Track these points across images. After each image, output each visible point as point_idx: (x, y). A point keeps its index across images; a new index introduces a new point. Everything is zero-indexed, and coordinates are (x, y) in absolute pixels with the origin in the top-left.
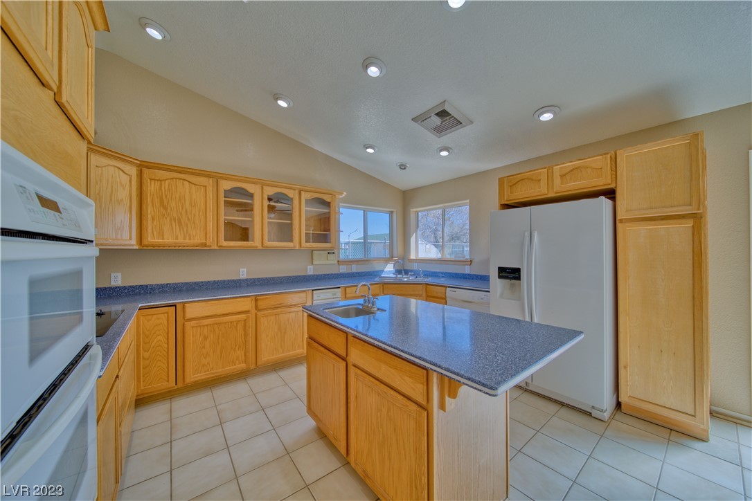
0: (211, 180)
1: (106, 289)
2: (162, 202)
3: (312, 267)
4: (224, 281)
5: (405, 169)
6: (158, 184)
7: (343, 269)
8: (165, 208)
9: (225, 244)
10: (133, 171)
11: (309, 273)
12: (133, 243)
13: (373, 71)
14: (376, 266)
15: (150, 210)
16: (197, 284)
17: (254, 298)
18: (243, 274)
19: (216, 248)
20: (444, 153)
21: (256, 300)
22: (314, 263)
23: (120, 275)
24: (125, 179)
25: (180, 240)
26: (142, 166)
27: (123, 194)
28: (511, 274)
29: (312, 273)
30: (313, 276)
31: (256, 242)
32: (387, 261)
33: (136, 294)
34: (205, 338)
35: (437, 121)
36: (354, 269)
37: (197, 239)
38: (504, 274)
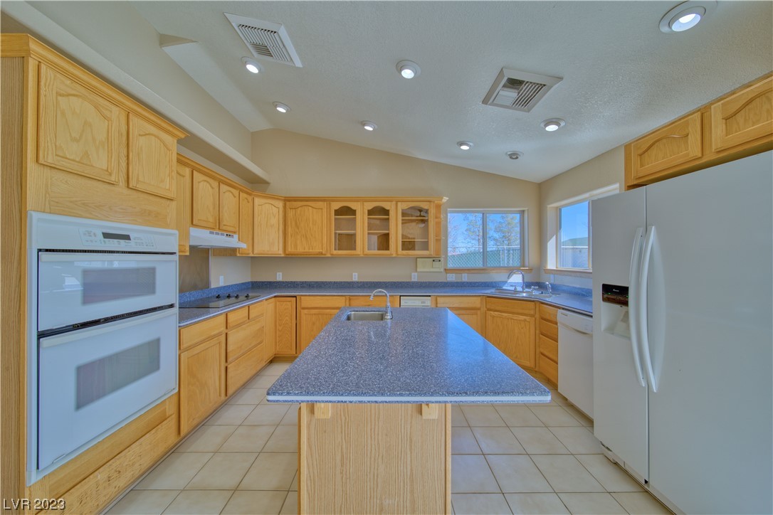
0: (325, 203)
1: (274, 282)
2: (296, 223)
3: (416, 274)
4: (341, 282)
5: (517, 158)
6: (294, 210)
7: (451, 278)
8: (298, 228)
9: (335, 252)
10: (280, 204)
11: (413, 280)
12: (280, 253)
13: (407, 74)
14: (496, 277)
15: (290, 230)
16: (323, 283)
17: (348, 297)
18: (355, 278)
19: (329, 256)
20: (552, 128)
21: (350, 300)
22: (418, 270)
23: (281, 274)
24: (275, 210)
25: (307, 250)
26: (287, 200)
27: (274, 221)
28: (617, 294)
29: (416, 280)
30: (417, 283)
31: (359, 251)
32: (511, 271)
33: (289, 287)
34: (314, 324)
35: (512, 94)
36: (465, 278)
37: (317, 249)
38: (609, 295)
